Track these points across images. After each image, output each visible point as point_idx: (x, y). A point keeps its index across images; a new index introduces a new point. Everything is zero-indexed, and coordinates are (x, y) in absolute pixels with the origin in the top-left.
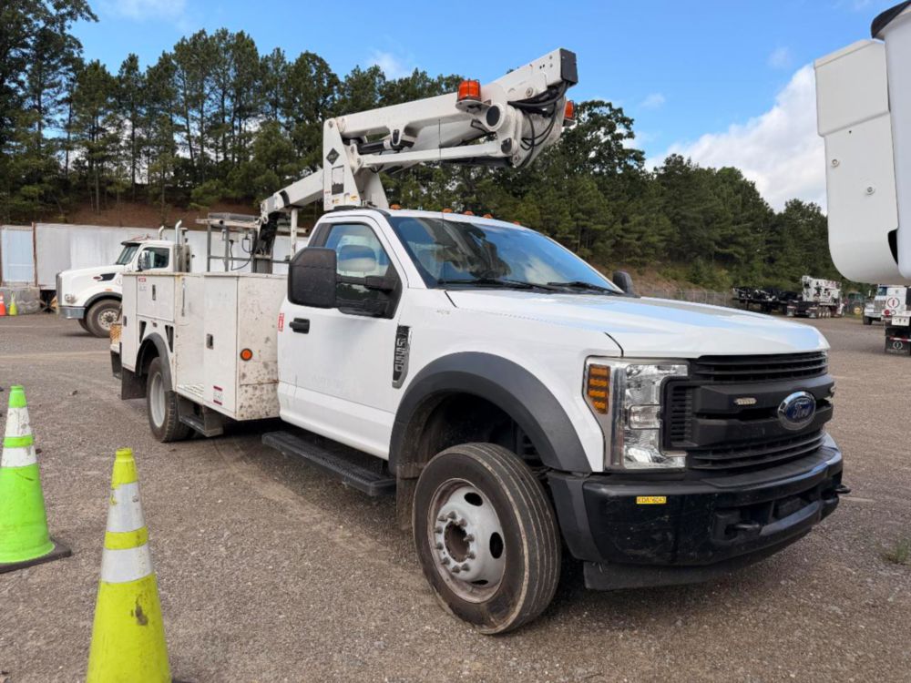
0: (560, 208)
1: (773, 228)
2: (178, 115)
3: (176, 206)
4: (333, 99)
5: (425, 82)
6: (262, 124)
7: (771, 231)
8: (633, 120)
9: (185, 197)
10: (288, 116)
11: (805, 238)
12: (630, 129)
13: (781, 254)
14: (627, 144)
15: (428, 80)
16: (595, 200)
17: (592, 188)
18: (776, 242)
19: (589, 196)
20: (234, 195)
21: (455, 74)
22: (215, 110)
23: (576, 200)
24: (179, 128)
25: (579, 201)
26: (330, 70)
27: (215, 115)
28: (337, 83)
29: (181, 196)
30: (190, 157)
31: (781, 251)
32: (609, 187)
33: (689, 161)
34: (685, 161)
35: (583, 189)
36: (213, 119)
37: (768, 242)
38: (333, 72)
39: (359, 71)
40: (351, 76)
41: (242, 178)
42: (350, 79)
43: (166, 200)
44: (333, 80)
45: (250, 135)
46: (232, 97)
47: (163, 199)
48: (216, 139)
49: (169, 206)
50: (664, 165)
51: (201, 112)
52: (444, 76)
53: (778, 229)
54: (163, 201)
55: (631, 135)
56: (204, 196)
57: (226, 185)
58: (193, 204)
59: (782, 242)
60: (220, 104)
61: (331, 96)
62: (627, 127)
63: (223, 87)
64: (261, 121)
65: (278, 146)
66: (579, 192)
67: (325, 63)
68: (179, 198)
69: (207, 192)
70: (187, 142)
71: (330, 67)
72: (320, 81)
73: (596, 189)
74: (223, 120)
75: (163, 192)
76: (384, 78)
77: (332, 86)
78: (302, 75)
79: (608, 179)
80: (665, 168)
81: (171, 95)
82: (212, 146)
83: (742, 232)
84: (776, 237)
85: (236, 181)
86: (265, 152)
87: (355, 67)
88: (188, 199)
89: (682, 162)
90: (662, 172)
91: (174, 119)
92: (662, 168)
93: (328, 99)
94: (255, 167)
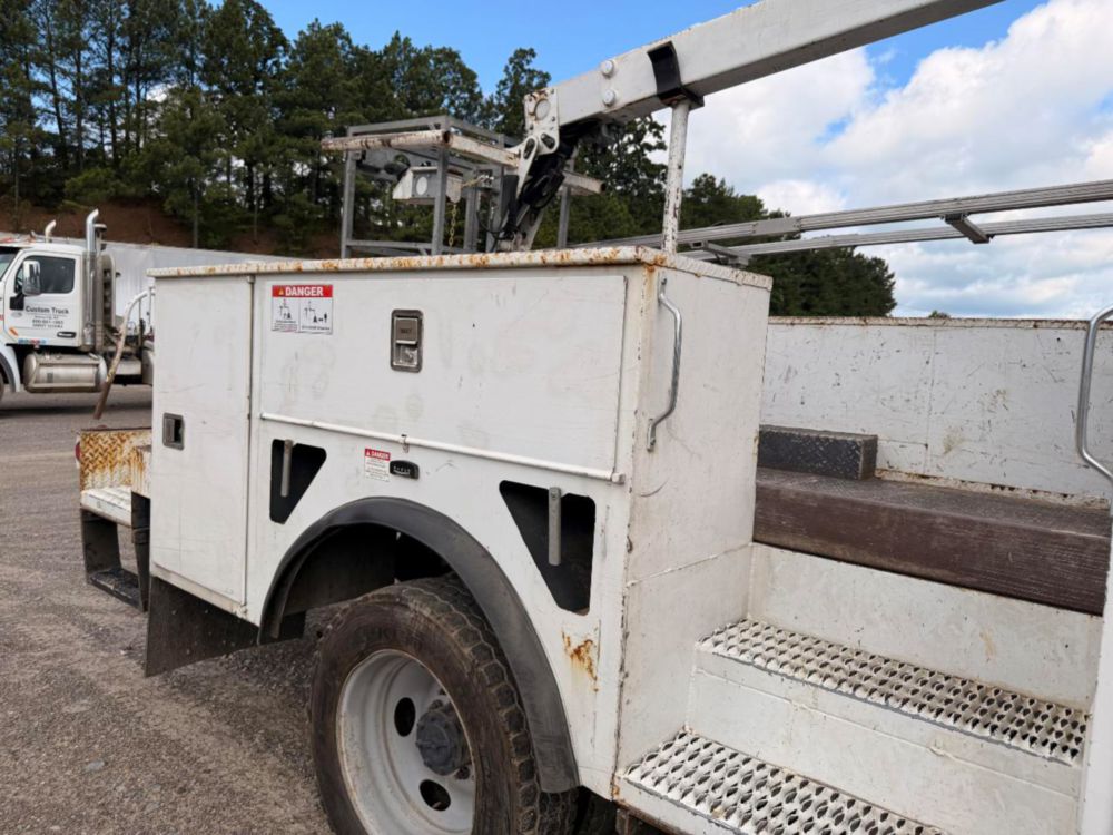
0: (585, 232)
1: (809, 268)
2: (38, 65)
3: (36, 205)
4: (276, 64)
5: (409, 51)
6: (171, 92)
7: (806, 273)
8: (664, 126)
9: (51, 191)
10: (210, 84)
11: (840, 280)
12: (660, 137)
13: (817, 300)
14: (655, 157)
15: (413, 50)
16: (627, 225)
17: (622, 210)
18: (811, 285)
19: (619, 219)
20: (132, 191)
21: (447, 47)
22: (96, 64)
23: (602, 224)
24: (39, 88)
25: (605, 224)
26: (273, 23)
27: (99, 72)
28: (283, 42)
29: (45, 190)
30: (58, 132)
31: (817, 296)
32: (638, 210)
33: (723, 182)
34: (717, 183)
35: (611, 210)
36: (96, 79)
37: (803, 285)
38: (277, 25)
39: (319, 27)
40: (308, 33)
41: (144, 167)
42: (307, 38)
43: (20, 194)
44: (277, 37)
45: (153, 105)
46: (123, 50)
47: (17, 192)
48: (100, 110)
49: (27, 203)
50: (693, 187)
51: (78, 64)
52: (434, 48)
53: (815, 270)
54: (17, 196)
55: (661, 146)
56: (85, 191)
57: (118, 177)
58: (67, 202)
59: (817, 286)
60: (106, 57)
61: (274, 60)
62: (656, 134)
63: (110, 31)
64: (169, 86)
65: (203, 122)
66: (606, 214)
67: (265, 12)
68: (42, 193)
69: (89, 185)
70: (53, 110)
71: (273, 18)
72: (258, 37)
73: (626, 211)
74: (111, 80)
75: (17, 182)
76: (349, 41)
77: (277, 45)
78: (234, 25)
79: (636, 200)
80: (693, 191)
81: (26, 36)
82: (92, 119)
83: (780, 272)
84: (813, 280)
85: (134, 172)
86: (183, 130)
87: (314, 21)
88: (59, 194)
89: (713, 184)
90: (689, 195)
91: (32, 71)
92: (689, 191)
93: (270, 62)
94: (167, 150)
